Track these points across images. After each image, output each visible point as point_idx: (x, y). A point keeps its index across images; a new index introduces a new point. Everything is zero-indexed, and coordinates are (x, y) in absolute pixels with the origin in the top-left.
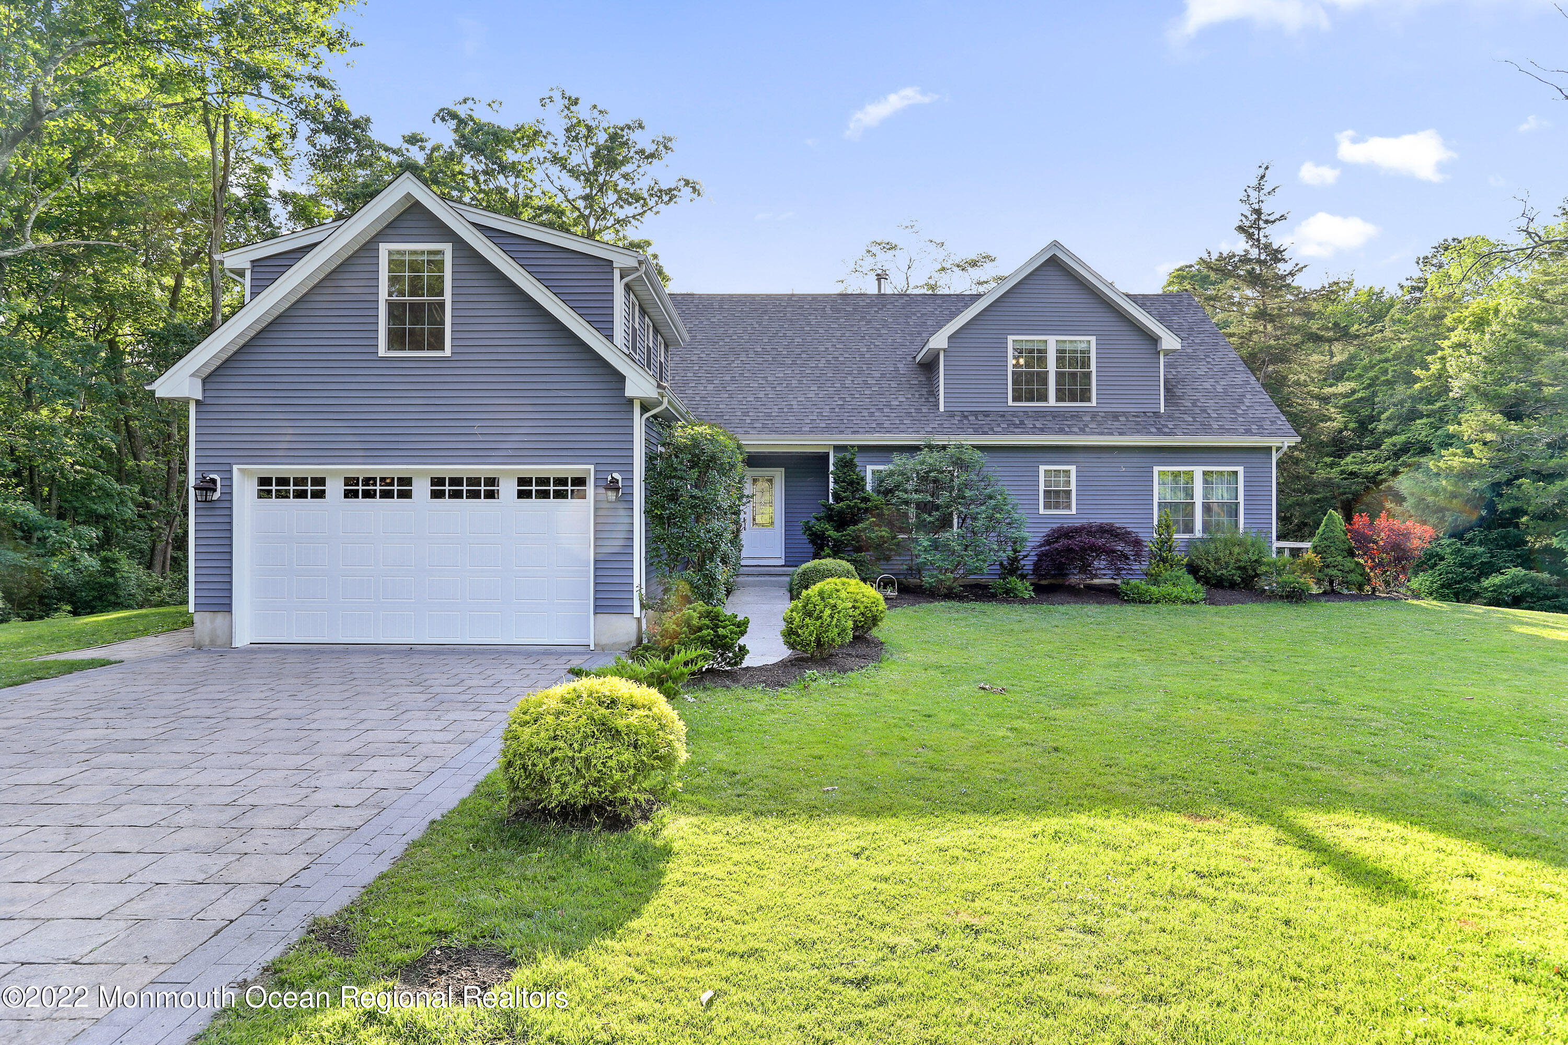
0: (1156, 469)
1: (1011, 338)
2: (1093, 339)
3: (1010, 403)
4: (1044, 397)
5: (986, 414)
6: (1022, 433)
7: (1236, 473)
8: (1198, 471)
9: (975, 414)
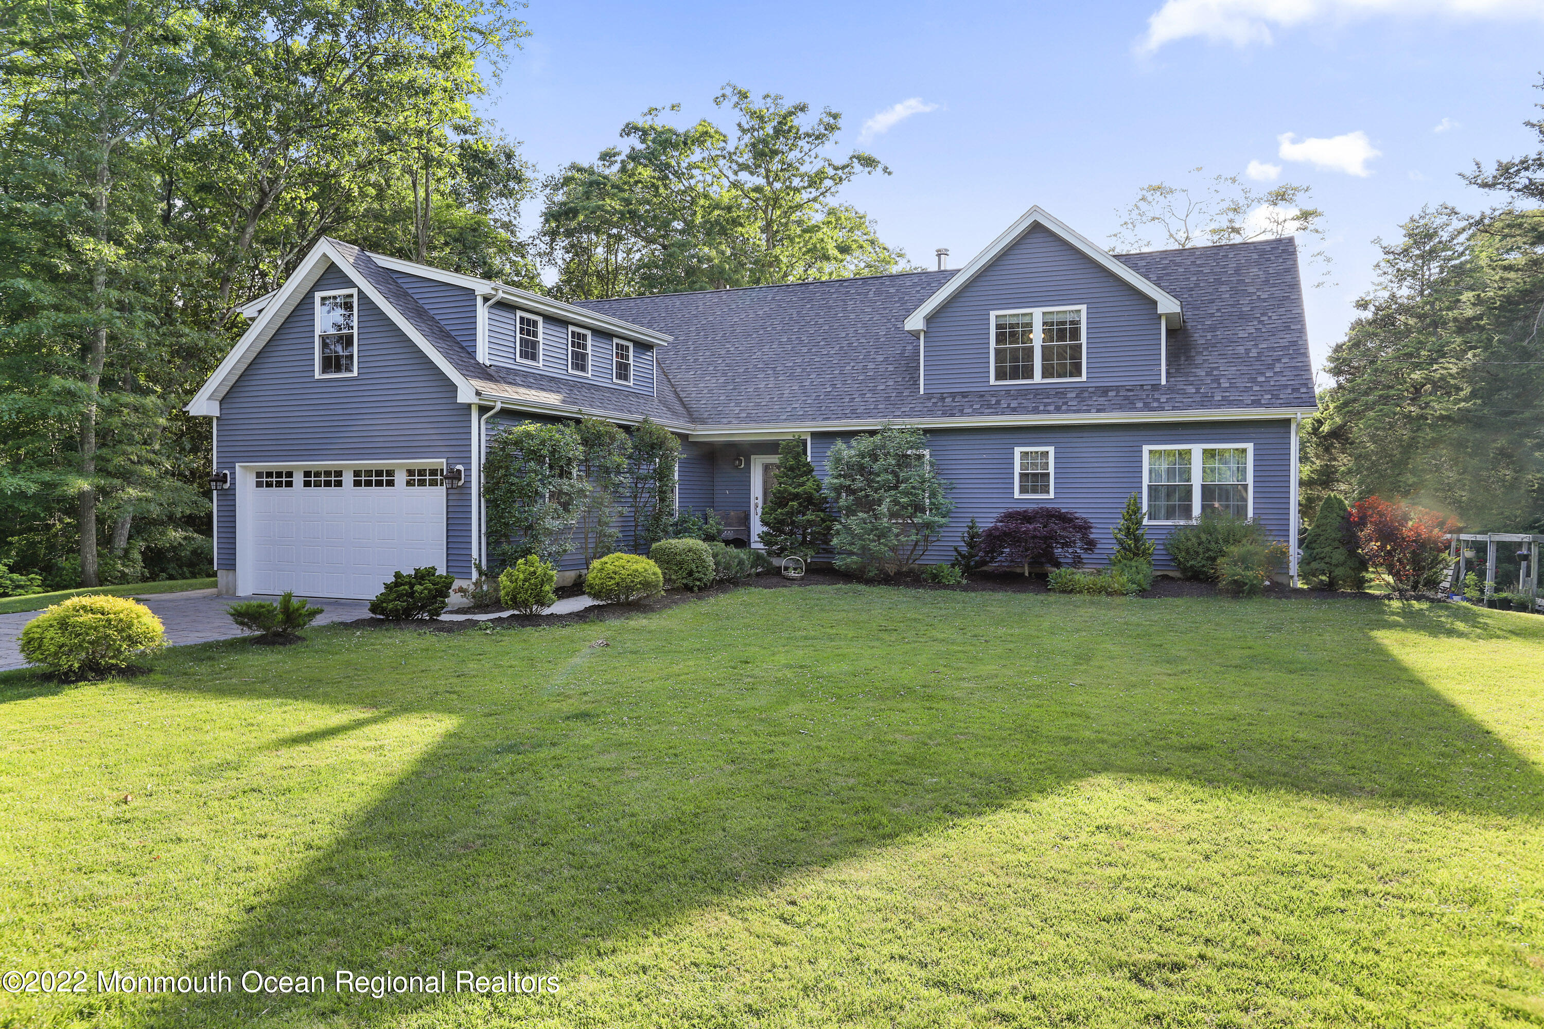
0: (1146, 449)
1: (993, 314)
2: (1083, 308)
3: (992, 381)
4: (1029, 374)
5: (964, 395)
6: (996, 414)
7: (1244, 451)
8: (1197, 450)
9: (953, 395)
